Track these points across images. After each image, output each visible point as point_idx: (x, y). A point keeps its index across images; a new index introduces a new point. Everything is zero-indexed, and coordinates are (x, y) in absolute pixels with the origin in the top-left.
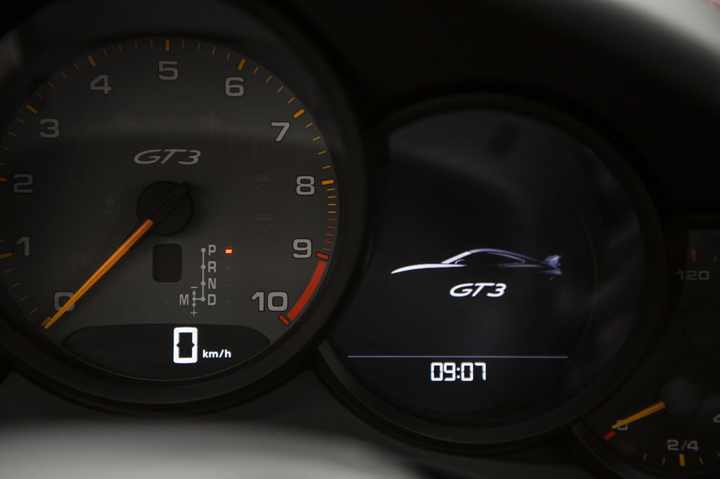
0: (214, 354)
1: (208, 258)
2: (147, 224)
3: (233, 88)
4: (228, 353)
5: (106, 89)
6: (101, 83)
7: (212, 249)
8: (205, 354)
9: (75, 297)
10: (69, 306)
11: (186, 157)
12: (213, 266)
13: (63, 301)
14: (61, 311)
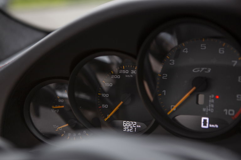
0: (213, 126)
1: (211, 98)
2: (194, 88)
3: (221, 51)
4: (217, 126)
5: (187, 52)
6: (185, 50)
7: (213, 96)
8: (210, 126)
9: (175, 107)
10: (174, 109)
11: (207, 70)
12: (213, 101)
13: (173, 107)
14: (172, 110)
